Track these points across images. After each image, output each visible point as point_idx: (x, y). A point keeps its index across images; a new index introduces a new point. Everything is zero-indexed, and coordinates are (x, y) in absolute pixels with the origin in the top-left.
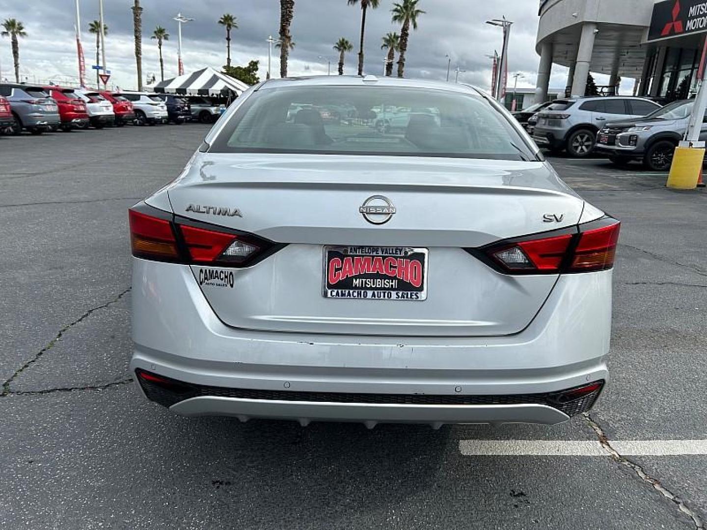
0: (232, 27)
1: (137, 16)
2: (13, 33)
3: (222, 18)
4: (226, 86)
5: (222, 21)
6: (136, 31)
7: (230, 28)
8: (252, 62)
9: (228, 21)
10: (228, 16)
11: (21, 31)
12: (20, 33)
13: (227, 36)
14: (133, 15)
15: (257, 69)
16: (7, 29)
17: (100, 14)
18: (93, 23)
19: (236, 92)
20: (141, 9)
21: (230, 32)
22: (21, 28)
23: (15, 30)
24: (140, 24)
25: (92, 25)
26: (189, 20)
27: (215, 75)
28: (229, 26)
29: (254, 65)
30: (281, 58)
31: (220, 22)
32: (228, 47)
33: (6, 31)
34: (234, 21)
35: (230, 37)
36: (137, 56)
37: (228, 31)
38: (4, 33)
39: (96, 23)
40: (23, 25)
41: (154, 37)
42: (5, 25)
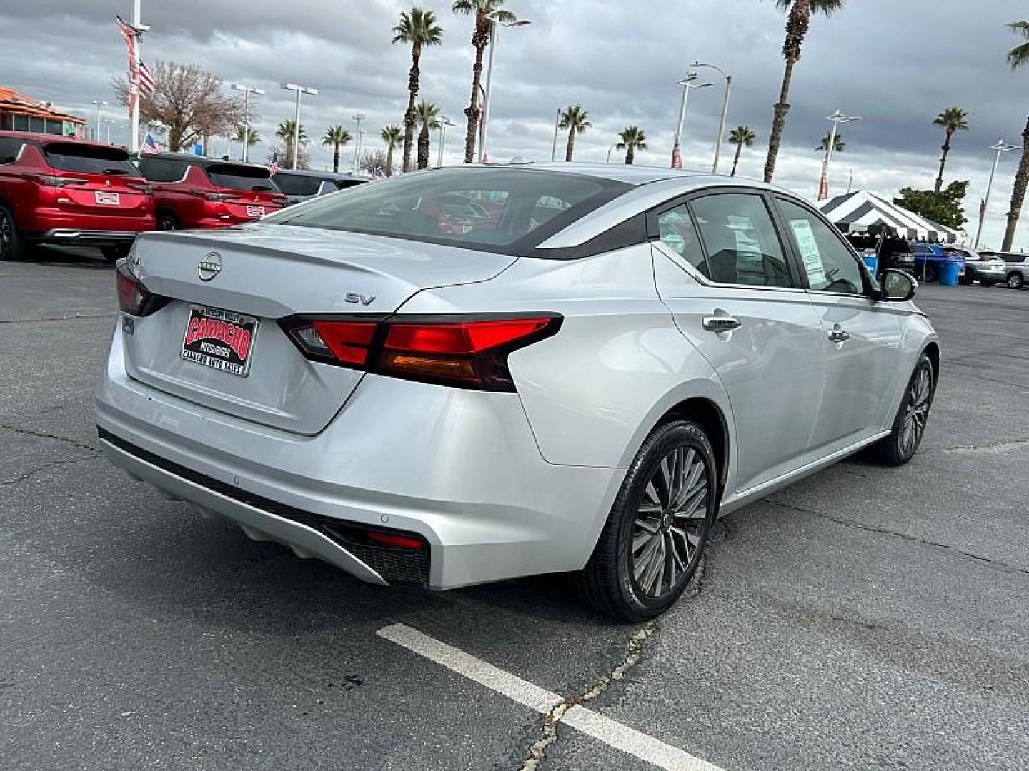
0: (957, 129)
1: (779, 116)
2: (630, 145)
3: (941, 115)
4: (880, 220)
5: (941, 118)
6: (773, 138)
7: (954, 129)
8: (956, 183)
9: (952, 120)
10: (954, 111)
11: (641, 143)
12: (639, 145)
13: (944, 144)
14: (774, 115)
15: (962, 196)
16: (625, 140)
17: (722, 116)
18: (736, 129)
19: (895, 230)
20: (788, 106)
21: (952, 136)
22: (642, 139)
23: (634, 141)
24: (781, 128)
25: (733, 132)
26: (851, 120)
27: (868, 202)
28: (953, 127)
29: (958, 189)
30: (1017, 177)
31: (937, 121)
32: (943, 160)
33: (623, 143)
34: (964, 119)
35: (950, 145)
36: (766, 174)
37: (949, 135)
38: (619, 145)
39: (740, 129)
40: (644, 135)
41: (821, 148)
42: (623, 135)
